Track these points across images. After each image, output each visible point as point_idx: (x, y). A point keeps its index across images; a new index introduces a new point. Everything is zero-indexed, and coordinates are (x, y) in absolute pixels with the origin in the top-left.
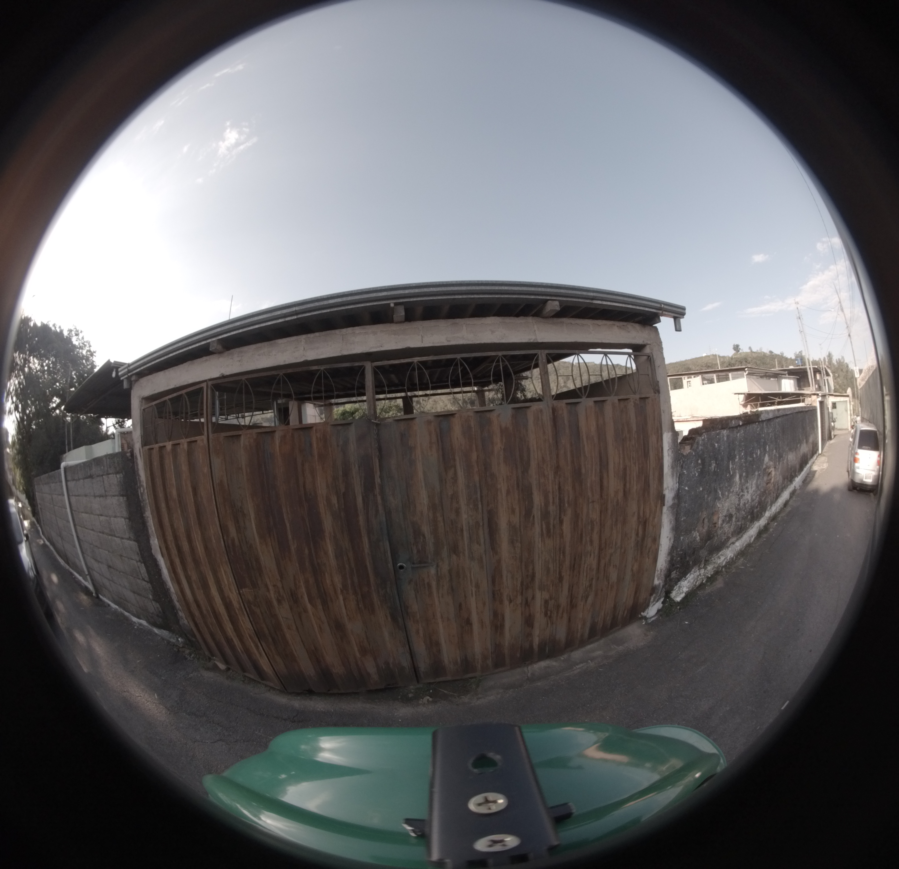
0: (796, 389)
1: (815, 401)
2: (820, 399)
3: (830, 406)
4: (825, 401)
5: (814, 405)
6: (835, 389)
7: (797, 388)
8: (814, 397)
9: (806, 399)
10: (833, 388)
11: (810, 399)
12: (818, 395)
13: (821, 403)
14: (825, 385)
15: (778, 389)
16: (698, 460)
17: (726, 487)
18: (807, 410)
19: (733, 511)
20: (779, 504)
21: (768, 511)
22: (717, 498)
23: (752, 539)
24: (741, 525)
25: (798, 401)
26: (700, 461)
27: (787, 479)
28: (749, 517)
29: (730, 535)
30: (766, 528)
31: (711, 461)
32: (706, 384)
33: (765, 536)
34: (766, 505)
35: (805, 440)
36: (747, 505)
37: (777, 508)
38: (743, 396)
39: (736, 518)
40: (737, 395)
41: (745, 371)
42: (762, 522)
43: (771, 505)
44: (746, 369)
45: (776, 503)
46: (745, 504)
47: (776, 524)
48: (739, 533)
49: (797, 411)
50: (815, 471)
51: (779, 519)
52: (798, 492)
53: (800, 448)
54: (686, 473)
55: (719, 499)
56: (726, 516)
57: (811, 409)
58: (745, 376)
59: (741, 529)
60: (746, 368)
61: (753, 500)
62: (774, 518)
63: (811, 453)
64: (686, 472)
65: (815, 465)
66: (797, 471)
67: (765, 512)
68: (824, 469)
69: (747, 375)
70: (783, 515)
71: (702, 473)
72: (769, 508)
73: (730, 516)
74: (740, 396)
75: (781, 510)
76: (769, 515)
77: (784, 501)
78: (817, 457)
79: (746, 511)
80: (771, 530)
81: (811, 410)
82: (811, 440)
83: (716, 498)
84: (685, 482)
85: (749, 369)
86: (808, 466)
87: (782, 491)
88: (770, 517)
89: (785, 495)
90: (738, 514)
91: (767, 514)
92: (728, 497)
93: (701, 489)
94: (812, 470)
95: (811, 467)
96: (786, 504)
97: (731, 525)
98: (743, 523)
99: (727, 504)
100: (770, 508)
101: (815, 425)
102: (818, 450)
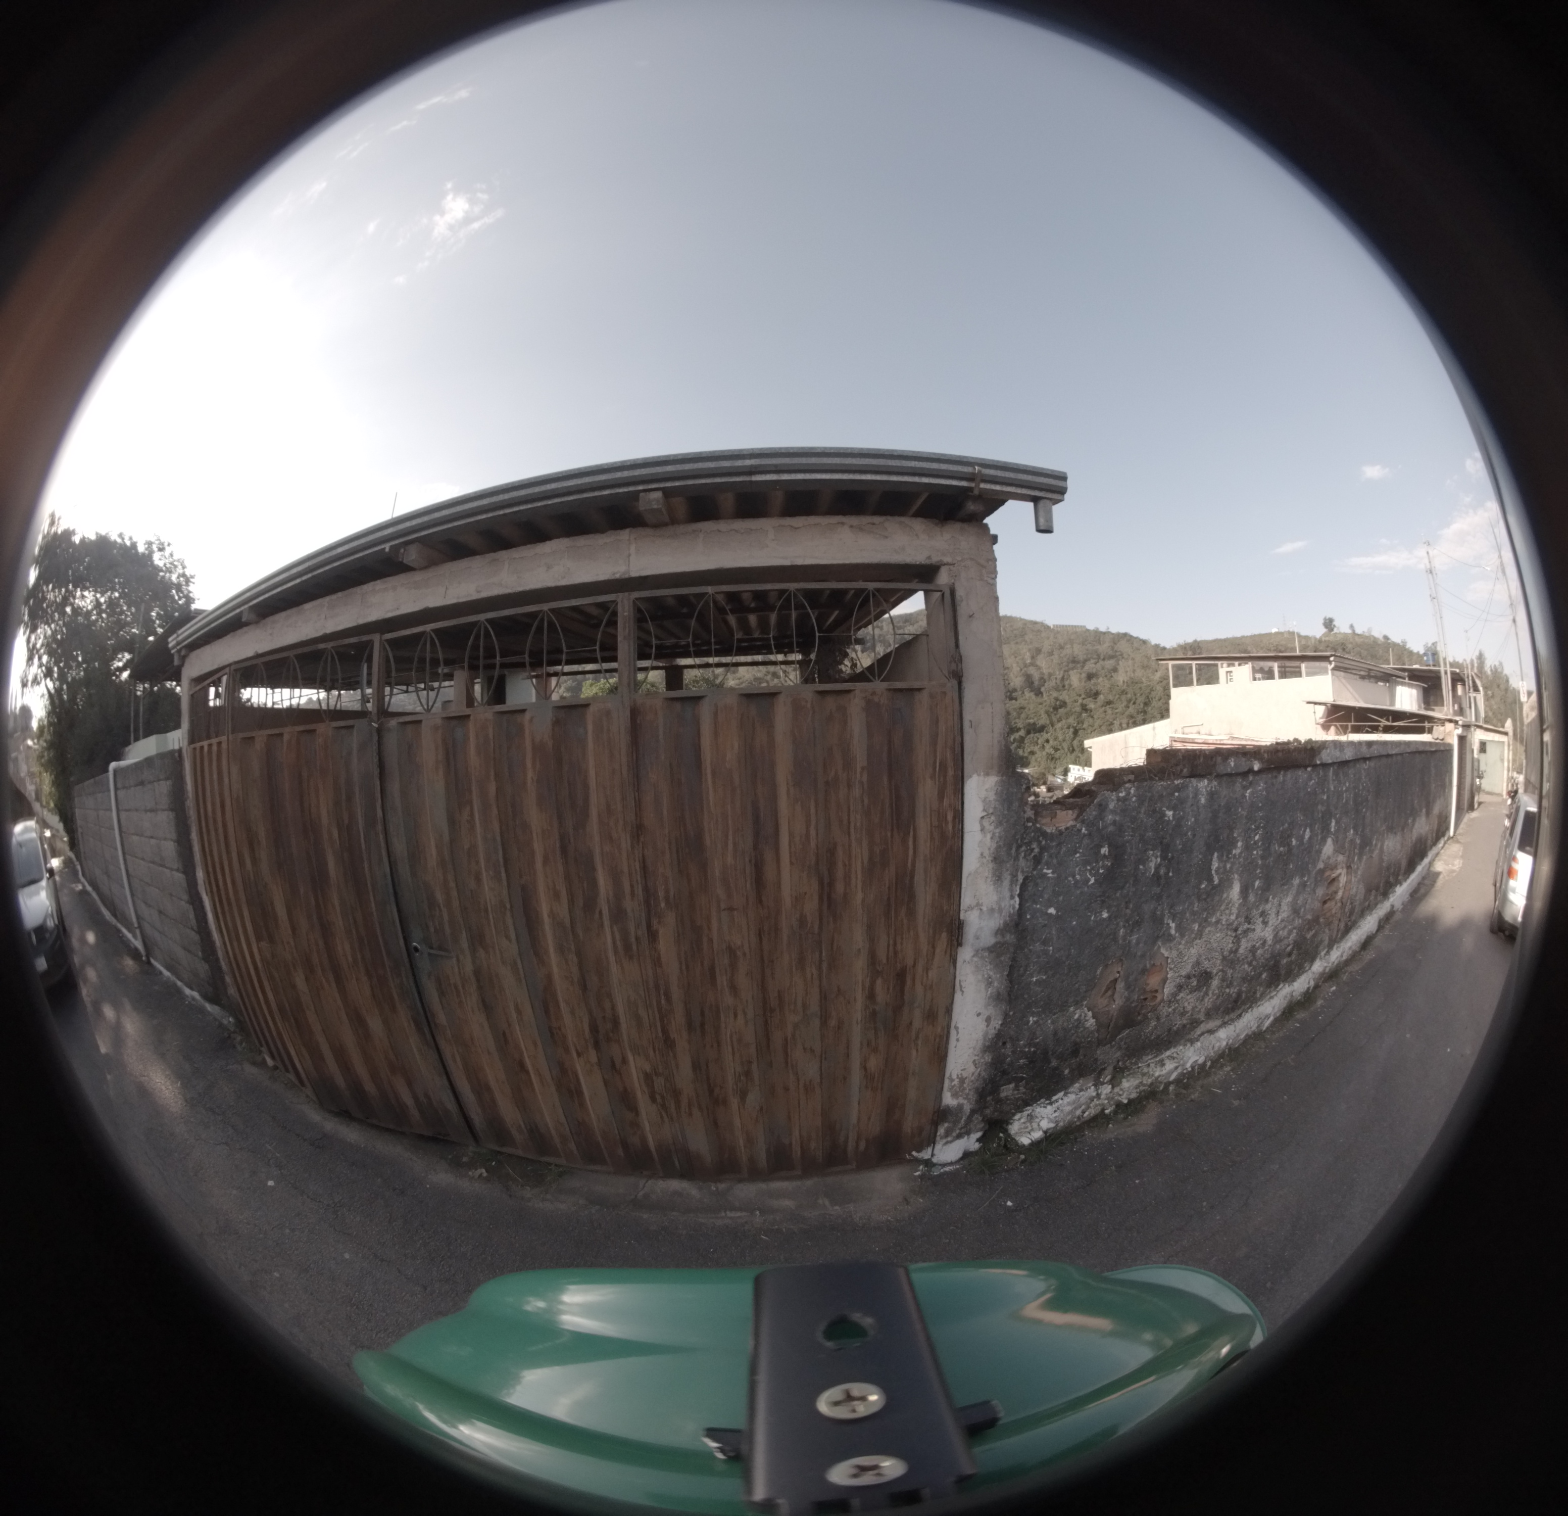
0: (1420, 707)
1: (1450, 733)
2: (1459, 731)
3: (1476, 747)
4: (1469, 736)
5: (1448, 740)
6: (1486, 717)
7: (1423, 706)
8: (1449, 726)
9: (1435, 728)
10: (1482, 715)
11: (1442, 728)
12: (1456, 722)
13: (1462, 739)
14: (1470, 707)
15: (1388, 704)
16: (1100, 846)
17: (1194, 913)
18: (1433, 749)
19: (1214, 965)
20: (1349, 944)
21: (1321, 959)
22: (1160, 935)
23: (1267, 1023)
24: (1239, 994)
25: (1420, 731)
26: (1105, 850)
27: (1377, 889)
28: (1264, 976)
29: (1201, 1016)
30: (1308, 997)
31: (1146, 850)
32: (1259, 679)
33: (1301, 1015)
34: (1317, 947)
35: (1424, 810)
36: (1259, 952)
37: (1343, 952)
38: (1323, 708)
39: (1223, 980)
40: (1312, 705)
41: (1330, 662)
42: (1301, 985)
43: (1330, 947)
44: (1332, 659)
45: (1344, 941)
46: (1253, 950)
47: (1334, 988)
48: (1228, 1011)
49: (1412, 749)
50: (1438, 874)
51: (1345, 978)
52: (1398, 916)
53: (1413, 825)
54: (1050, 875)
55: (1169, 938)
56: (1188, 977)
57: (1442, 748)
58: (1330, 672)
59: (1236, 1001)
60: (1332, 656)
61: (1277, 939)
62: (1332, 975)
63: (1434, 835)
64: (1053, 873)
65: (1439, 860)
66: (1402, 871)
67: (1312, 961)
68: (1453, 871)
69: (1333, 669)
70: (1355, 967)
71: (1110, 879)
72: (1323, 953)
73: (1205, 977)
74: (1317, 707)
75: (1354, 957)
76: (1321, 970)
77: (1364, 937)
78: (1445, 843)
79: (1254, 963)
80: (1320, 1002)
81: (1442, 751)
82: (1436, 810)
83: (1158, 937)
84: (1046, 896)
85: (1338, 659)
86: (1426, 861)
87: (1362, 914)
88: (1322, 974)
89: (1368, 924)
90: (1230, 972)
91: (1318, 967)
92: (1200, 935)
93: (1105, 915)
94: (1432, 869)
95: (1431, 864)
96: (1366, 944)
97: (1206, 994)
98: (1244, 989)
99: (1193, 951)
100: (1328, 953)
101: (1447, 780)
102: (1448, 828)
